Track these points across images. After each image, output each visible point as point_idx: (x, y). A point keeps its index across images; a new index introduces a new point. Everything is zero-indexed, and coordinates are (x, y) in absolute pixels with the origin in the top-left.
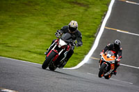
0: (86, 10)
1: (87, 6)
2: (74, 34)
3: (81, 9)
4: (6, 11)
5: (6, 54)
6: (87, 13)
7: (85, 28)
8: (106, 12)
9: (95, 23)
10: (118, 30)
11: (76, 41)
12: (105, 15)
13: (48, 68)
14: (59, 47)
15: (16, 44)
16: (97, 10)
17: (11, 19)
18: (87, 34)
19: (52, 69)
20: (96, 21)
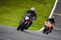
0: (45, 6)
1: (45, 4)
2: (33, 14)
3: (42, 5)
4: (10, 6)
5: (9, 24)
6: (45, 7)
7: (44, 13)
8: (54, 6)
9: (49, 11)
10: (59, 14)
11: (34, 17)
12: (53, 8)
13: (20, 30)
14: (26, 20)
15: (14, 20)
16: (49, 5)
17: (12, 9)
18: (45, 16)
19: (22, 30)
20: (49, 10)
